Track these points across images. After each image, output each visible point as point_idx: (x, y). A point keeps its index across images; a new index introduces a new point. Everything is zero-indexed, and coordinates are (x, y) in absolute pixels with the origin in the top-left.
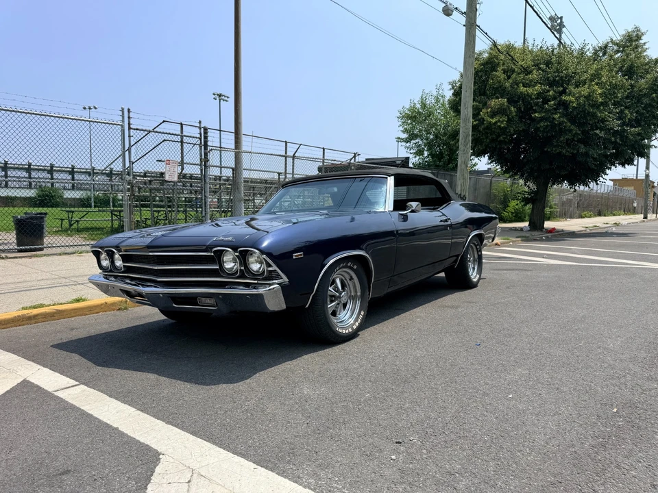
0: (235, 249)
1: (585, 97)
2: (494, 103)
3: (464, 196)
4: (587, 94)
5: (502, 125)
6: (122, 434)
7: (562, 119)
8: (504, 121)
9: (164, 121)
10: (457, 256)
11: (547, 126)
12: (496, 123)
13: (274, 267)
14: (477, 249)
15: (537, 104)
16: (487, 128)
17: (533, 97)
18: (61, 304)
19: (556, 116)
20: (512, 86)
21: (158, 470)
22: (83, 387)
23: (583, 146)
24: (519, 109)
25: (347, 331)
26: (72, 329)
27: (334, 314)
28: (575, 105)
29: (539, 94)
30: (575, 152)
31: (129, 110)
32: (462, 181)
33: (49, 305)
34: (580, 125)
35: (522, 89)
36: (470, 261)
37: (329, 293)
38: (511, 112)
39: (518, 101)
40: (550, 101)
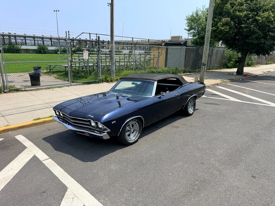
0: (94, 120)
1: (266, 18)
2: (224, 20)
3: (205, 64)
4: (267, 16)
5: (227, 31)
6: (59, 180)
7: (254, 28)
8: (228, 28)
9: (83, 33)
10: (184, 106)
11: (248, 30)
12: (224, 29)
13: (105, 127)
14: (193, 101)
15: (244, 20)
16: (220, 31)
17: (242, 17)
18: (46, 118)
19: (252, 26)
20: (233, 12)
21: (66, 193)
22: (50, 159)
23: (263, 40)
24: (235, 22)
25: (133, 141)
26: (49, 130)
27: (129, 135)
28: (261, 21)
29: (245, 15)
30: (259, 42)
31: (69, 31)
32: (204, 57)
33: (42, 119)
34: (262, 31)
35: (238, 13)
36: (189, 106)
37: (127, 129)
38: (231, 25)
39: (235, 19)
40: (250, 19)
